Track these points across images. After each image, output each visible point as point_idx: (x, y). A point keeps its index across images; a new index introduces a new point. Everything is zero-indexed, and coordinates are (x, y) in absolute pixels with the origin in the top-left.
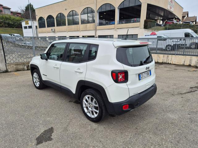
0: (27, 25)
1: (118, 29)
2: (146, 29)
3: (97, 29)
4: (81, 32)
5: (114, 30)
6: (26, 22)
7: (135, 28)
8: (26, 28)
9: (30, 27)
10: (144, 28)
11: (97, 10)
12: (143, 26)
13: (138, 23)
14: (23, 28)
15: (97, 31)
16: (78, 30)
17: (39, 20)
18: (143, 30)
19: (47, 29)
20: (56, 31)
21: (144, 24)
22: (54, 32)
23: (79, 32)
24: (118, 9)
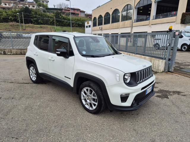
0: (88, 25)
1: (152, 25)
2: (183, 24)
3: (133, 26)
4: (121, 29)
5: (149, 26)
6: (88, 22)
7: (171, 23)
8: (87, 27)
9: (90, 26)
10: (181, 23)
11: (135, 7)
12: (180, 21)
13: (174, 17)
14: (85, 27)
15: (133, 28)
16: (118, 27)
17: (93, 20)
18: (180, 25)
19: (98, 27)
20: (103, 29)
21: (181, 18)
22: (101, 30)
23: (119, 29)
24: (155, 2)
